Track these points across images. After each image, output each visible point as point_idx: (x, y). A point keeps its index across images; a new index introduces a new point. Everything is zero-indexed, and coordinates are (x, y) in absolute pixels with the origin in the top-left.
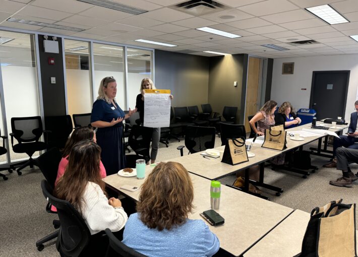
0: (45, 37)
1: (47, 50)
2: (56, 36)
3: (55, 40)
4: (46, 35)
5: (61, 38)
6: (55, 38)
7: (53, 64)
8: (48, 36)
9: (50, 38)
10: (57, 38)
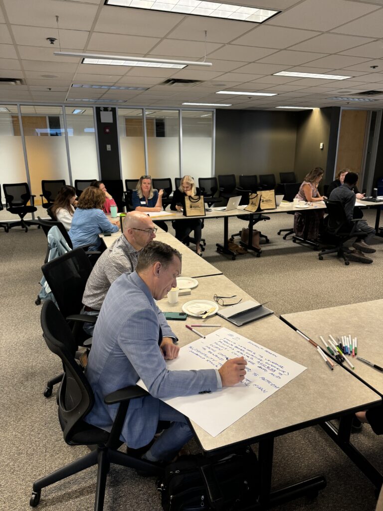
0: (101, 109)
1: (103, 121)
2: (110, 106)
3: (110, 111)
4: (102, 106)
5: (115, 108)
6: (110, 109)
7: (108, 133)
8: (104, 108)
9: (106, 109)
10: (112, 108)
